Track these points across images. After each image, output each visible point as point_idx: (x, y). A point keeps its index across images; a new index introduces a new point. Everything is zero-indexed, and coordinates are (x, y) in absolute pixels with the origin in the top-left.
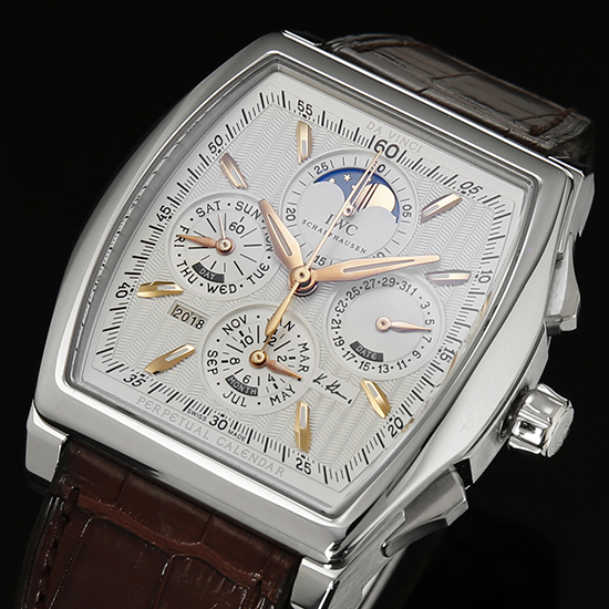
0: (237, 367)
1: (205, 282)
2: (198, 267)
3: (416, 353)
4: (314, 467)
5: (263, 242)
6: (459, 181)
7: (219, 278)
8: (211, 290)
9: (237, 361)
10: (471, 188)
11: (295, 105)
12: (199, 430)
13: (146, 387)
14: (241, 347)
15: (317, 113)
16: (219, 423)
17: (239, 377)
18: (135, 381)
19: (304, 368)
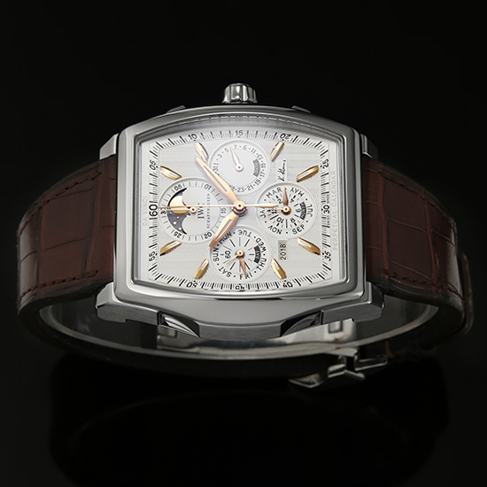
0: (295, 218)
1: (262, 254)
2: (257, 261)
3: (245, 148)
4: (324, 160)
5: (228, 239)
6: (152, 172)
7: (257, 249)
8: (264, 249)
9: (292, 220)
10: (152, 165)
11: (154, 261)
12: (334, 217)
13: (328, 249)
14: (284, 222)
15: (152, 250)
16: (326, 209)
17: (299, 214)
18: (328, 255)
19: (279, 190)
